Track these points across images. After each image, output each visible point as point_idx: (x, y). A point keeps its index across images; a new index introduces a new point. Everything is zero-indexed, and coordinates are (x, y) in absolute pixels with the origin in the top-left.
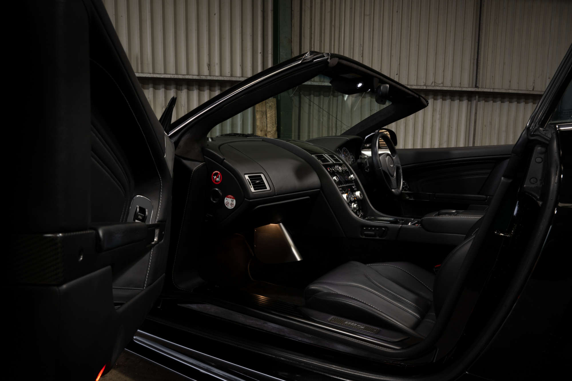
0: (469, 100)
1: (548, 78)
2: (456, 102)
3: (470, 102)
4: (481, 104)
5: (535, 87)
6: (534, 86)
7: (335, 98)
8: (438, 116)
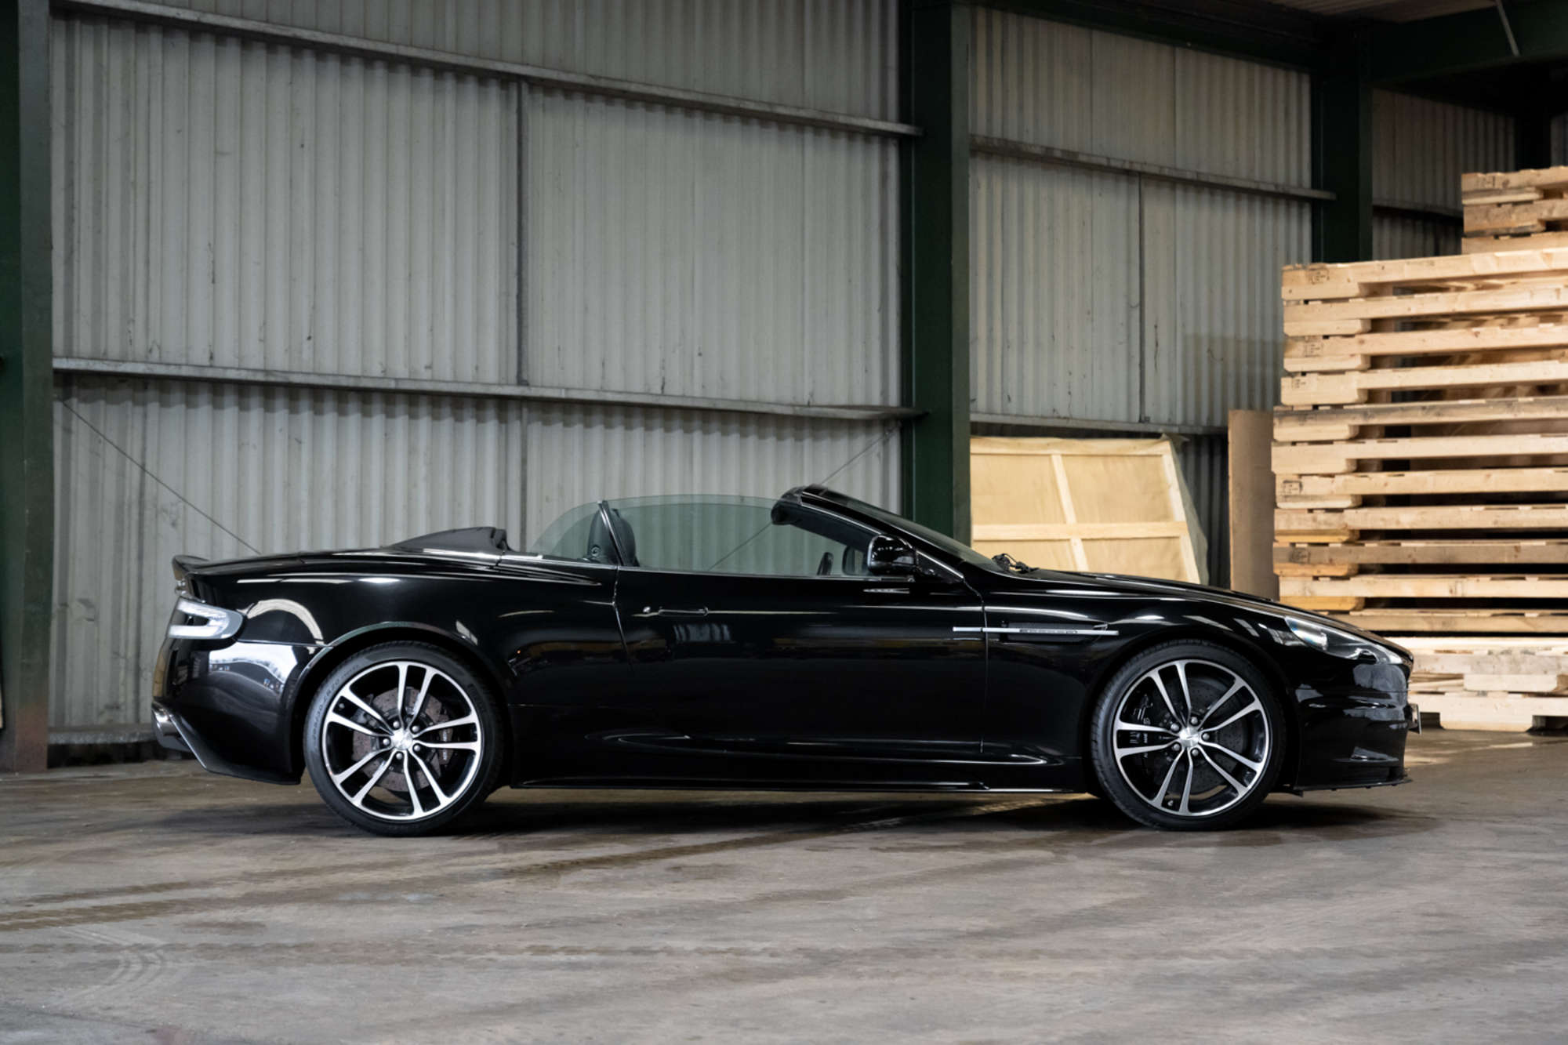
0: (502, 419)
1: (696, 353)
2: (469, 425)
3: (503, 426)
4: (536, 429)
5: (666, 381)
6: (664, 379)
7: (139, 410)
8: (422, 470)
